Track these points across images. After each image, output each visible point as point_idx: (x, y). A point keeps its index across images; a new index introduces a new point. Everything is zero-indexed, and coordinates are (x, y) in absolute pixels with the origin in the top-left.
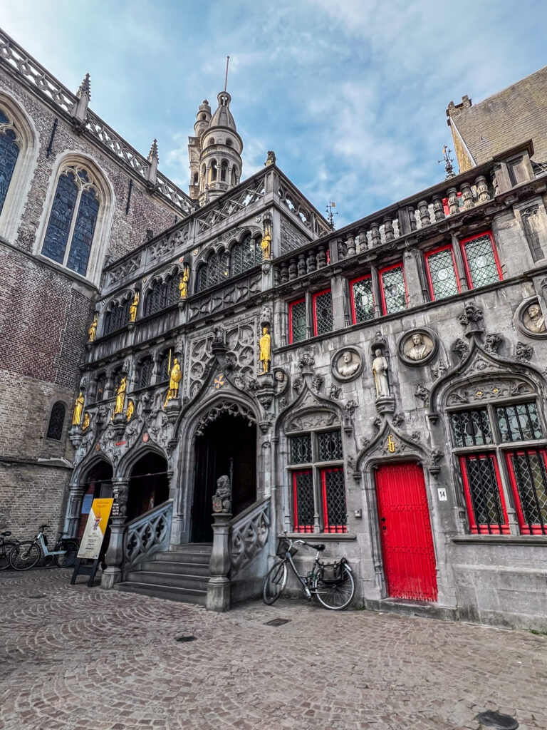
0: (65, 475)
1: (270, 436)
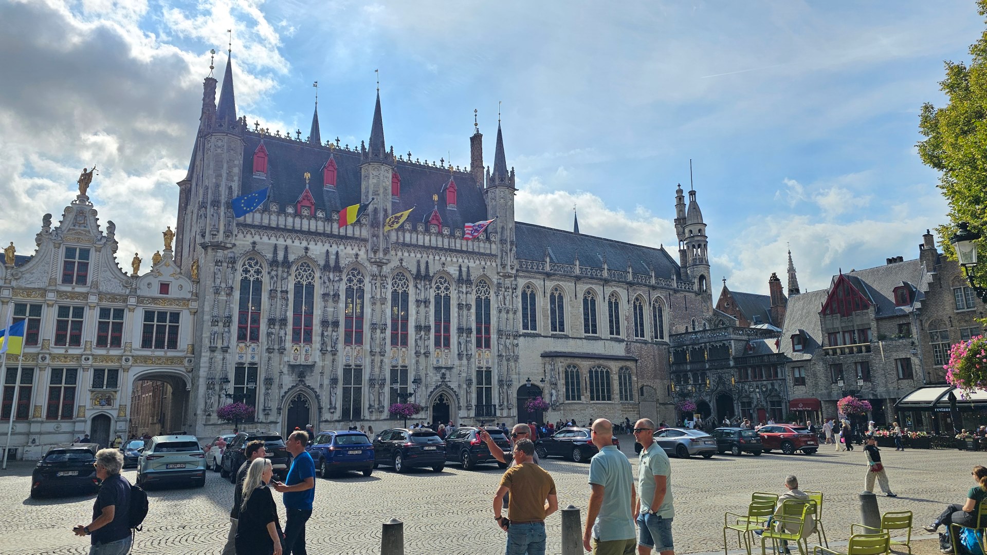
0: (674, 406)
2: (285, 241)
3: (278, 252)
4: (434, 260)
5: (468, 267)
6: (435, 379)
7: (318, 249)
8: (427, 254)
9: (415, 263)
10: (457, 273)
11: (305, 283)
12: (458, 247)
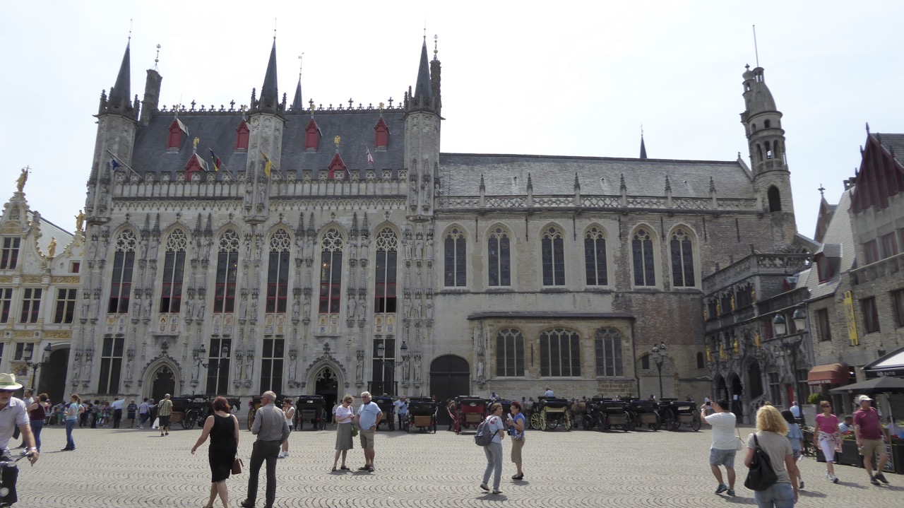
0: (710, 384)
1: (764, 374)
2: (158, 209)
3: (150, 221)
4: (322, 210)
5: (366, 215)
6: (316, 349)
7: (190, 215)
8: (313, 205)
9: (298, 217)
10: (351, 222)
11: (176, 251)
12: (355, 192)
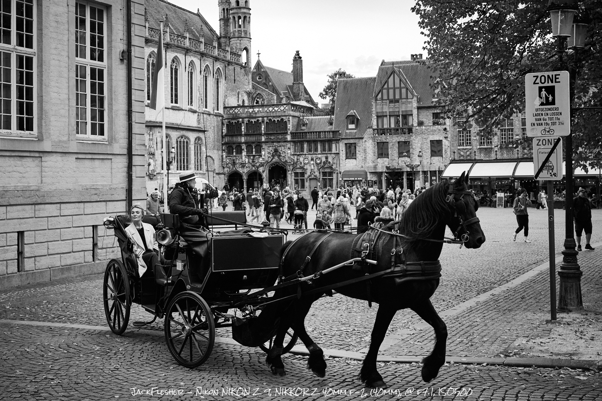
0: (224, 176)
1: (290, 172)
